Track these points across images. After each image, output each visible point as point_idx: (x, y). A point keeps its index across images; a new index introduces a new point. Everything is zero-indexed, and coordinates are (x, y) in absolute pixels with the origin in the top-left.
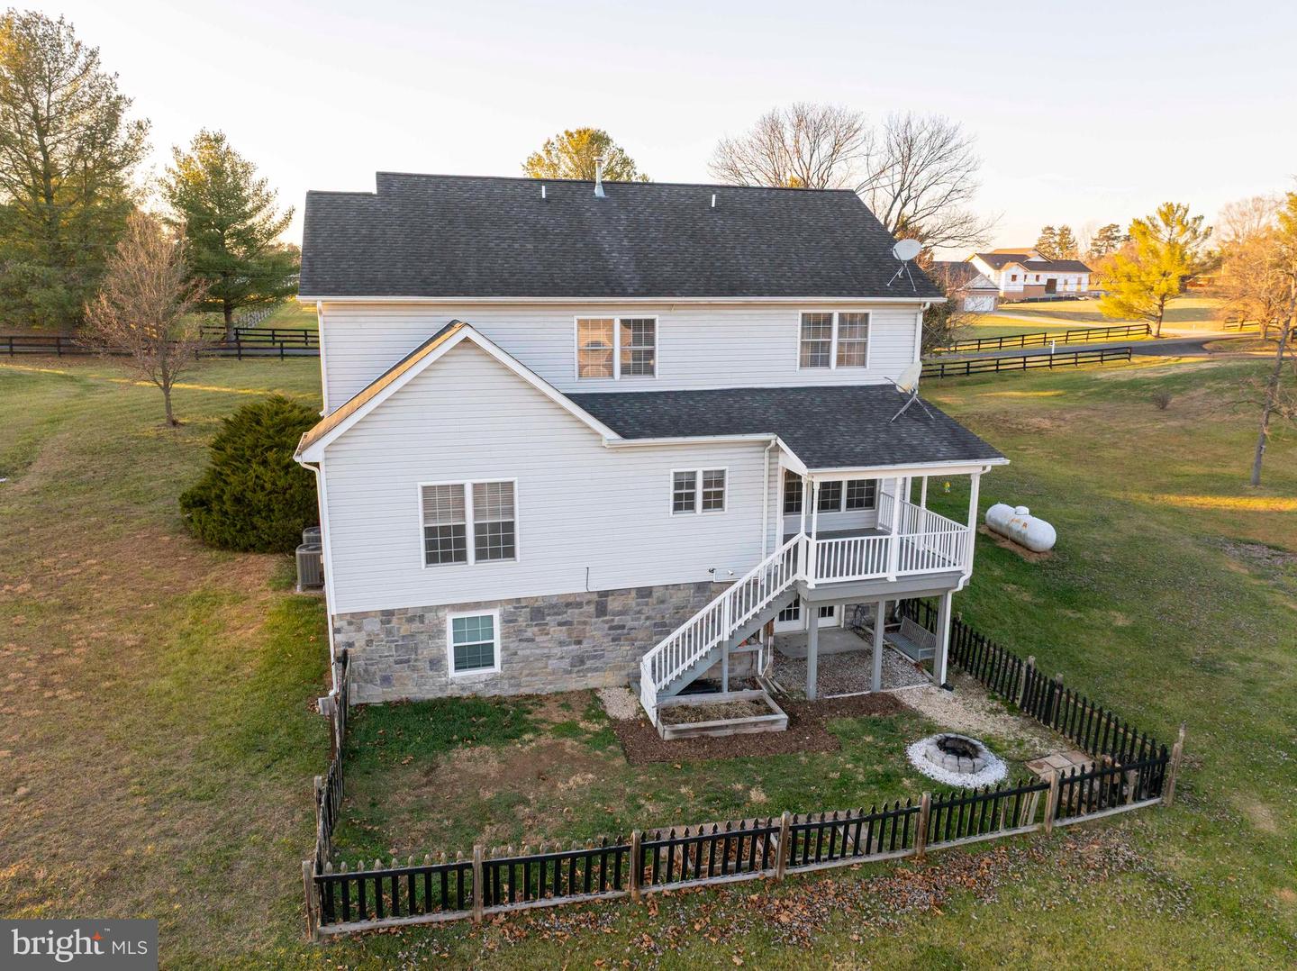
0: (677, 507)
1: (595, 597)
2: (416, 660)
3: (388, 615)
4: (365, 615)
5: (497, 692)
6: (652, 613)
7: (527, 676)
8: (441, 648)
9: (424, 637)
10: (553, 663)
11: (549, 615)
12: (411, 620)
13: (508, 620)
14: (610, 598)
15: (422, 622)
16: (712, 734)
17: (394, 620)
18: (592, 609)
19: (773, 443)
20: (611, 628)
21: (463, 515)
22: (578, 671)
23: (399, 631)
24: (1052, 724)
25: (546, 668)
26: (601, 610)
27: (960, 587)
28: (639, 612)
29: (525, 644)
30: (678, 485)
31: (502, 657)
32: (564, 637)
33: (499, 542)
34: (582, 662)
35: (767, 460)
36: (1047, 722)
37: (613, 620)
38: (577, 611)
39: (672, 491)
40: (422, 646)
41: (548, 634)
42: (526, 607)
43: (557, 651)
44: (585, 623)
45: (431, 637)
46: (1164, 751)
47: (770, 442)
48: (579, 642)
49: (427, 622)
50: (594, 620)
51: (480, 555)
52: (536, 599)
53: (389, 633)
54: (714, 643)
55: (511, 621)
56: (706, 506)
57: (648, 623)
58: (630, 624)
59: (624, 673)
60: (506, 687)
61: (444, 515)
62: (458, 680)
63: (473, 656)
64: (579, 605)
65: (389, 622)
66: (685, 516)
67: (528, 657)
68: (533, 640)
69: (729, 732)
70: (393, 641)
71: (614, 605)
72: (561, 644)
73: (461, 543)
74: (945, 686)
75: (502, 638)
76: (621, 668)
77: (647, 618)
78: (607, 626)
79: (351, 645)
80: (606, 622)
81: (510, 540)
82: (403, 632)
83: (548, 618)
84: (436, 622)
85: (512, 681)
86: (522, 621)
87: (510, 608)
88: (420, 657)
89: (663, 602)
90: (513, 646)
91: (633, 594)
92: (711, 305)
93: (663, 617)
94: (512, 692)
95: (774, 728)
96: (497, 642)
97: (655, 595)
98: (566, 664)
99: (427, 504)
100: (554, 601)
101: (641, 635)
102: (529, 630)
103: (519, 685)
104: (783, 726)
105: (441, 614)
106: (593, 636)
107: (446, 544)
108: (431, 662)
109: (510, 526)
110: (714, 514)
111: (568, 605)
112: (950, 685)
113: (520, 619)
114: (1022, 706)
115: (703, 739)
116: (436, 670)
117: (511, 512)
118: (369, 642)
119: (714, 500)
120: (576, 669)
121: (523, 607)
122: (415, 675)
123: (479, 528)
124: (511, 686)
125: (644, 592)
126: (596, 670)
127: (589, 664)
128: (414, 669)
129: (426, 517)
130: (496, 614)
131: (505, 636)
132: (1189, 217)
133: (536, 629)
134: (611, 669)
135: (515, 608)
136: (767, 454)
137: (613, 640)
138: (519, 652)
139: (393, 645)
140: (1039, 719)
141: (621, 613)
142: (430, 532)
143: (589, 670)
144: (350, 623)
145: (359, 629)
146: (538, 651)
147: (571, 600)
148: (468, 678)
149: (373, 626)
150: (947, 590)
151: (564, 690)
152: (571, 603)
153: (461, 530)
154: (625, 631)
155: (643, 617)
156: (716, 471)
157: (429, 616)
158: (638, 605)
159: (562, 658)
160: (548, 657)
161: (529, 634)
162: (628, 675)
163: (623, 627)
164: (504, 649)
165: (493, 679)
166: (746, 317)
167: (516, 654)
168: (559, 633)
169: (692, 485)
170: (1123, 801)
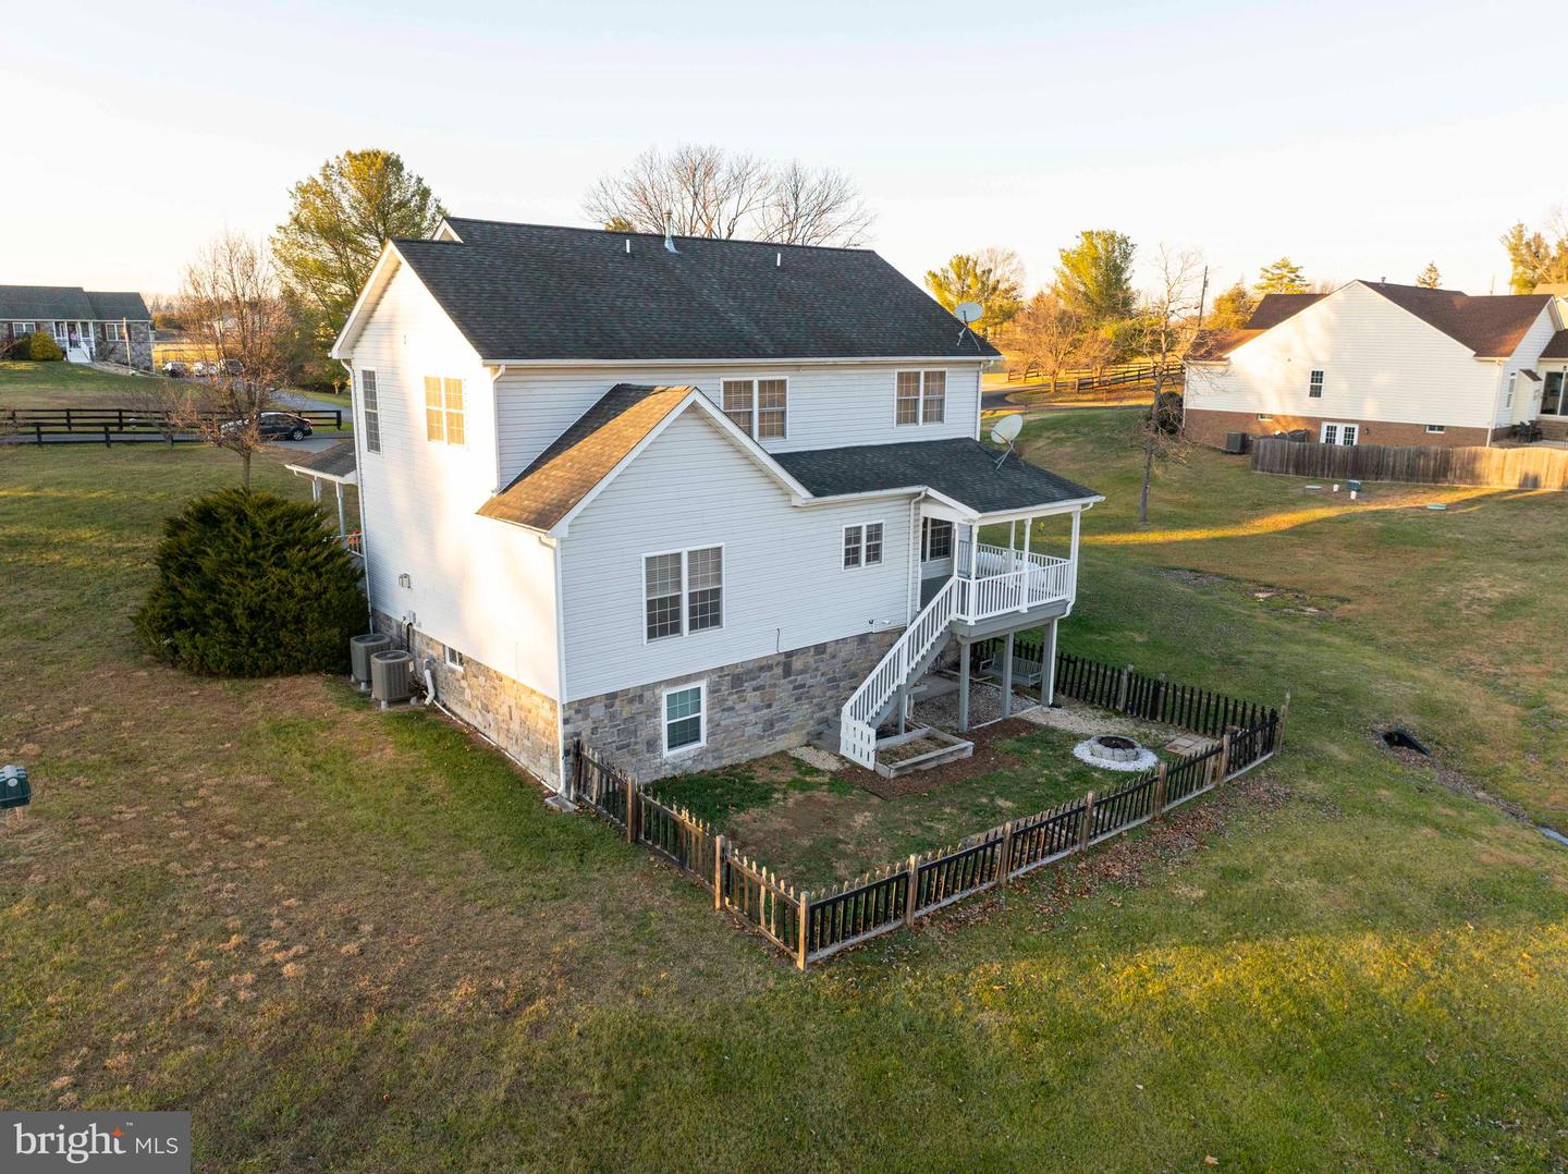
0: (847, 563)
1: (782, 658)
2: (636, 743)
3: (611, 697)
4: (591, 700)
5: (702, 767)
6: (826, 669)
7: (728, 746)
8: (656, 728)
9: (643, 718)
10: (749, 730)
11: (746, 681)
12: (631, 701)
13: (713, 691)
14: (795, 657)
15: (641, 702)
16: (923, 767)
17: (617, 702)
18: (779, 671)
19: (923, 494)
20: (795, 689)
21: (678, 585)
22: (769, 736)
23: (621, 714)
24: (1159, 718)
25: (743, 736)
26: (787, 672)
27: (1068, 613)
28: (817, 669)
29: (726, 714)
30: (848, 541)
31: (708, 729)
32: (757, 702)
33: (707, 612)
34: (772, 726)
35: (912, 510)
36: (1153, 717)
37: (796, 680)
38: (768, 674)
39: (843, 547)
40: (641, 727)
41: (745, 701)
42: (728, 675)
43: (752, 717)
44: (775, 685)
45: (648, 717)
46: (1274, 714)
47: (919, 494)
48: (769, 706)
49: (645, 701)
50: (782, 681)
51: (693, 626)
52: (736, 666)
53: (612, 717)
54: (893, 687)
55: (716, 691)
56: (868, 559)
57: (823, 679)
58: (810, 682)
59: (804, 732)
60: (710, 761)
61: (664, 587)
62: (673, 758)
63: (684, 733)
64: (770, 668)
65: (612, 706)
66: (853, 570)
67: (728, 726)
68: (733, 709)
69: (933, 764)
70: (615, 726)
71: (797, 664)
72: (756, 709)
73: (676, 614)
74: (1053, 705)
75: (708, 710)
76: (802, 727)
77: (823, 675)
78: (791, 686)
79: (578, 734)
80: (791, 682)
81: (717, 607)
82: (625, 715)
83: (746, 684)
84: (653, 700)
85: (715, 754)
86: (725, 690)
87: (715, 678)
88: (639, 740)
89: (834, 657)
90: (717, 717)
91: (812, 650)
92: (835, 365)
93: (834, 672)
94: (715, 765)
95: (965, 755)
96: (703, 715)
97: (829, 650)
98: (758, 730)
99: (650, 576)
100: (751, 666)
101: (818, 692)
102: (730, 698)
103: (721, 758)
104: (969, 753)
105: (657, 691)
106: (780, 698)
107: (663, 617)
108: (648, 743)
109: (717, 593)
110: (874, 566)
111: (761, 669)
112: (1058, 703)
113: (723, 688)
114: (1125, 710)
115: (917, 773)
116: (652, 752)
117: (718, 579)
118: (594, 730)
119: (874, 554)
120: (767, 733)
121: (725, 676)
122: (634, 760)
123: (692, 596)
124: (715, 759)
125: (820, 649)
126: (783, 732)
127: (778, 726)
128: (634, 753)
129: (650, 589)
130: (703, 685)
131: (710, 708)
132: (979, 271)
133: (735, 696)
134: (795, 730)
135: (720, 677)
136: (912, 506)
137: (796, 700)
138: (723, 723)
139: (615, 730)
140: (1144, 717)
141: (802, 672)
142: (651, 604)
143: (778, 733)
144: (577, 712)
145: (586, 717)
146: (737, 720)
147: (764, 663)
148: (679, 756)
149: (598, 712)
150: (1053, 619)
151: (757, 756)
152: (764, 666)
153: (676, 600)
154: (806, 690)
155: (819, 674)
156: (855, 528)
157: (648, 694)
158: (815, 662)
159: (756, 723)
160: (745, 725)
161: (729, 703)
162: (808, 733)
163: (803, 686)
164: (710, 721)
165: (698, 755)
166: (856, 377)
167: (718, 725)
168: (753, 697)
169: (858, 540)
170: (1253, 757)
